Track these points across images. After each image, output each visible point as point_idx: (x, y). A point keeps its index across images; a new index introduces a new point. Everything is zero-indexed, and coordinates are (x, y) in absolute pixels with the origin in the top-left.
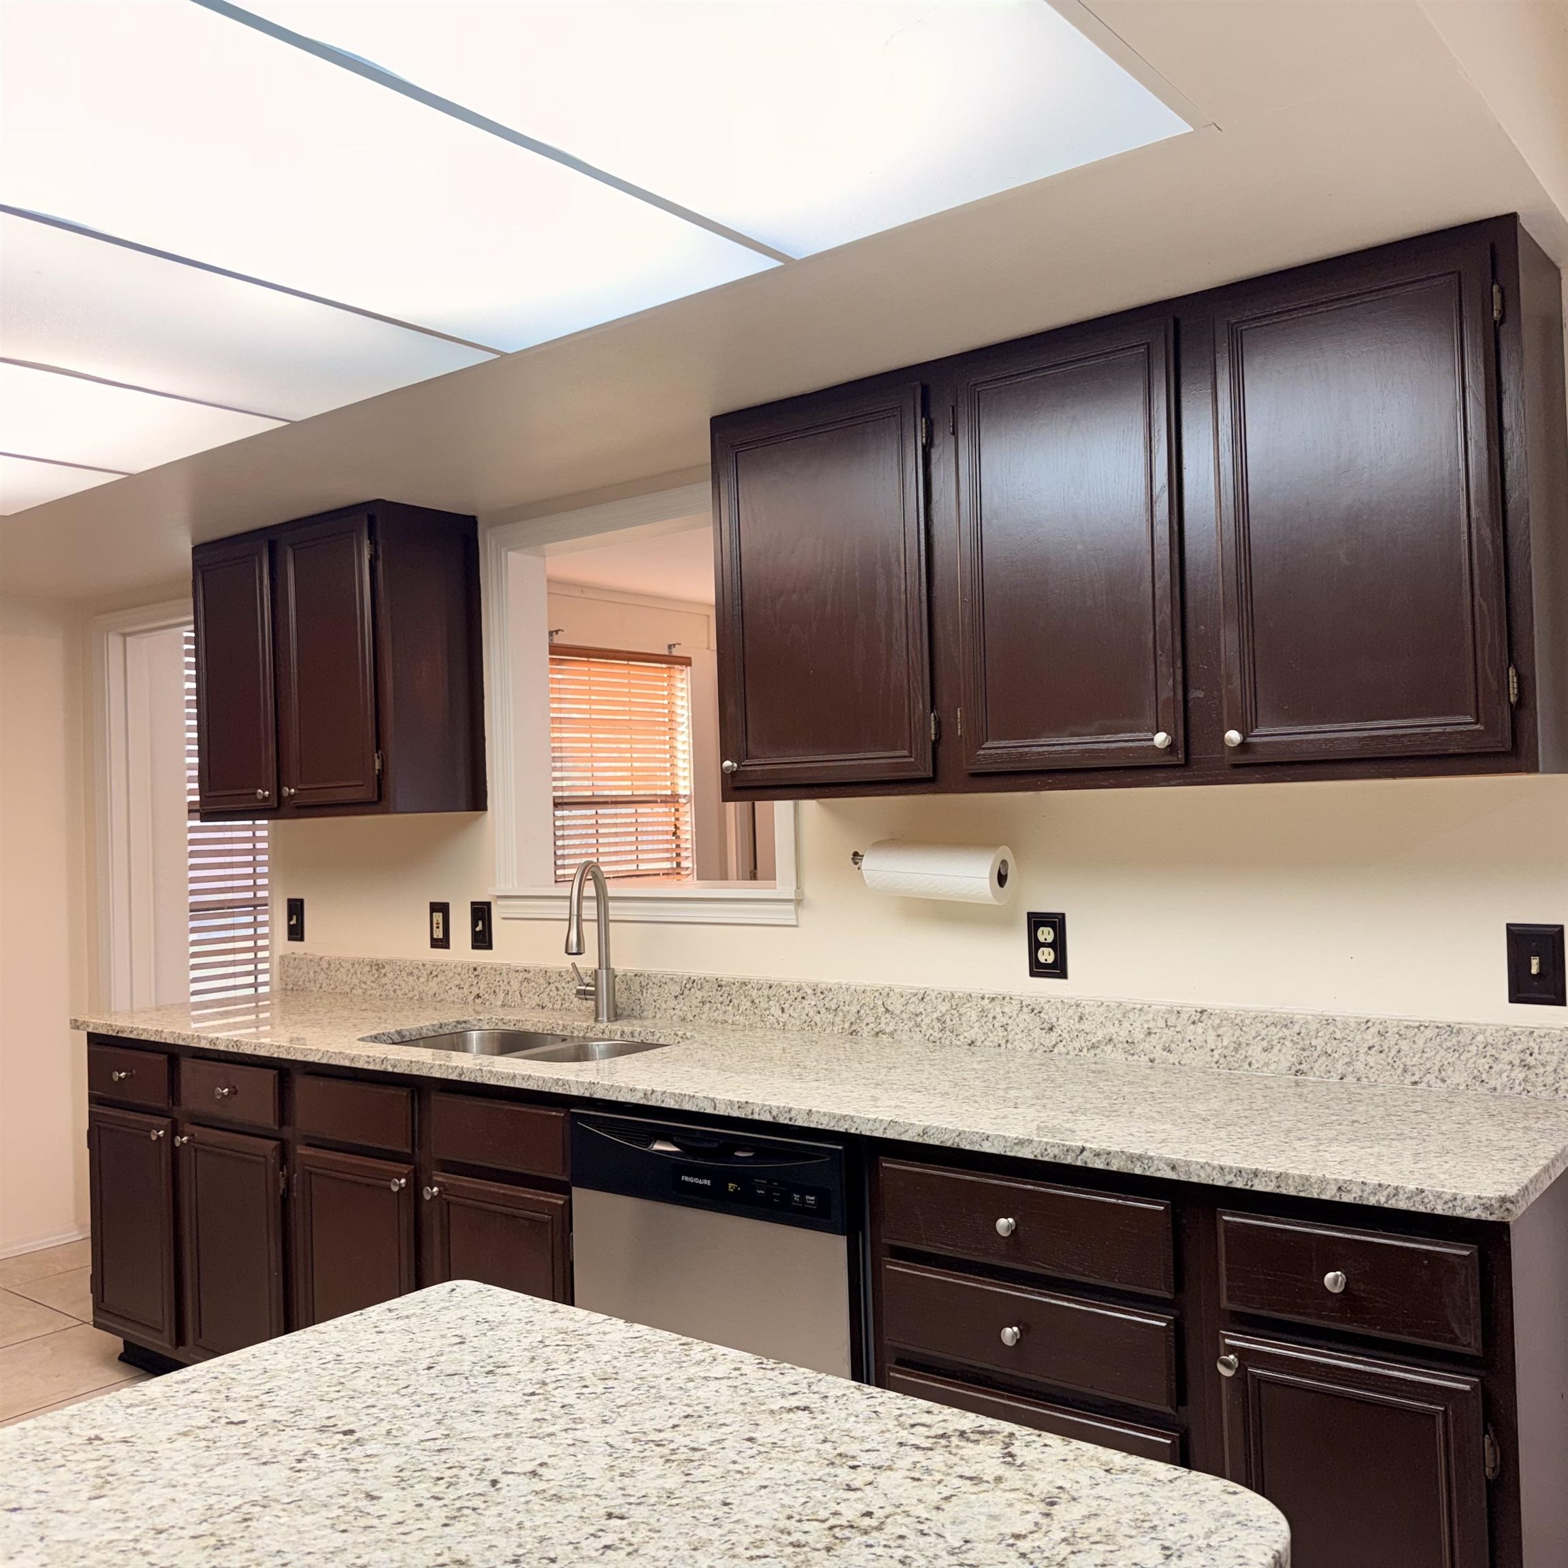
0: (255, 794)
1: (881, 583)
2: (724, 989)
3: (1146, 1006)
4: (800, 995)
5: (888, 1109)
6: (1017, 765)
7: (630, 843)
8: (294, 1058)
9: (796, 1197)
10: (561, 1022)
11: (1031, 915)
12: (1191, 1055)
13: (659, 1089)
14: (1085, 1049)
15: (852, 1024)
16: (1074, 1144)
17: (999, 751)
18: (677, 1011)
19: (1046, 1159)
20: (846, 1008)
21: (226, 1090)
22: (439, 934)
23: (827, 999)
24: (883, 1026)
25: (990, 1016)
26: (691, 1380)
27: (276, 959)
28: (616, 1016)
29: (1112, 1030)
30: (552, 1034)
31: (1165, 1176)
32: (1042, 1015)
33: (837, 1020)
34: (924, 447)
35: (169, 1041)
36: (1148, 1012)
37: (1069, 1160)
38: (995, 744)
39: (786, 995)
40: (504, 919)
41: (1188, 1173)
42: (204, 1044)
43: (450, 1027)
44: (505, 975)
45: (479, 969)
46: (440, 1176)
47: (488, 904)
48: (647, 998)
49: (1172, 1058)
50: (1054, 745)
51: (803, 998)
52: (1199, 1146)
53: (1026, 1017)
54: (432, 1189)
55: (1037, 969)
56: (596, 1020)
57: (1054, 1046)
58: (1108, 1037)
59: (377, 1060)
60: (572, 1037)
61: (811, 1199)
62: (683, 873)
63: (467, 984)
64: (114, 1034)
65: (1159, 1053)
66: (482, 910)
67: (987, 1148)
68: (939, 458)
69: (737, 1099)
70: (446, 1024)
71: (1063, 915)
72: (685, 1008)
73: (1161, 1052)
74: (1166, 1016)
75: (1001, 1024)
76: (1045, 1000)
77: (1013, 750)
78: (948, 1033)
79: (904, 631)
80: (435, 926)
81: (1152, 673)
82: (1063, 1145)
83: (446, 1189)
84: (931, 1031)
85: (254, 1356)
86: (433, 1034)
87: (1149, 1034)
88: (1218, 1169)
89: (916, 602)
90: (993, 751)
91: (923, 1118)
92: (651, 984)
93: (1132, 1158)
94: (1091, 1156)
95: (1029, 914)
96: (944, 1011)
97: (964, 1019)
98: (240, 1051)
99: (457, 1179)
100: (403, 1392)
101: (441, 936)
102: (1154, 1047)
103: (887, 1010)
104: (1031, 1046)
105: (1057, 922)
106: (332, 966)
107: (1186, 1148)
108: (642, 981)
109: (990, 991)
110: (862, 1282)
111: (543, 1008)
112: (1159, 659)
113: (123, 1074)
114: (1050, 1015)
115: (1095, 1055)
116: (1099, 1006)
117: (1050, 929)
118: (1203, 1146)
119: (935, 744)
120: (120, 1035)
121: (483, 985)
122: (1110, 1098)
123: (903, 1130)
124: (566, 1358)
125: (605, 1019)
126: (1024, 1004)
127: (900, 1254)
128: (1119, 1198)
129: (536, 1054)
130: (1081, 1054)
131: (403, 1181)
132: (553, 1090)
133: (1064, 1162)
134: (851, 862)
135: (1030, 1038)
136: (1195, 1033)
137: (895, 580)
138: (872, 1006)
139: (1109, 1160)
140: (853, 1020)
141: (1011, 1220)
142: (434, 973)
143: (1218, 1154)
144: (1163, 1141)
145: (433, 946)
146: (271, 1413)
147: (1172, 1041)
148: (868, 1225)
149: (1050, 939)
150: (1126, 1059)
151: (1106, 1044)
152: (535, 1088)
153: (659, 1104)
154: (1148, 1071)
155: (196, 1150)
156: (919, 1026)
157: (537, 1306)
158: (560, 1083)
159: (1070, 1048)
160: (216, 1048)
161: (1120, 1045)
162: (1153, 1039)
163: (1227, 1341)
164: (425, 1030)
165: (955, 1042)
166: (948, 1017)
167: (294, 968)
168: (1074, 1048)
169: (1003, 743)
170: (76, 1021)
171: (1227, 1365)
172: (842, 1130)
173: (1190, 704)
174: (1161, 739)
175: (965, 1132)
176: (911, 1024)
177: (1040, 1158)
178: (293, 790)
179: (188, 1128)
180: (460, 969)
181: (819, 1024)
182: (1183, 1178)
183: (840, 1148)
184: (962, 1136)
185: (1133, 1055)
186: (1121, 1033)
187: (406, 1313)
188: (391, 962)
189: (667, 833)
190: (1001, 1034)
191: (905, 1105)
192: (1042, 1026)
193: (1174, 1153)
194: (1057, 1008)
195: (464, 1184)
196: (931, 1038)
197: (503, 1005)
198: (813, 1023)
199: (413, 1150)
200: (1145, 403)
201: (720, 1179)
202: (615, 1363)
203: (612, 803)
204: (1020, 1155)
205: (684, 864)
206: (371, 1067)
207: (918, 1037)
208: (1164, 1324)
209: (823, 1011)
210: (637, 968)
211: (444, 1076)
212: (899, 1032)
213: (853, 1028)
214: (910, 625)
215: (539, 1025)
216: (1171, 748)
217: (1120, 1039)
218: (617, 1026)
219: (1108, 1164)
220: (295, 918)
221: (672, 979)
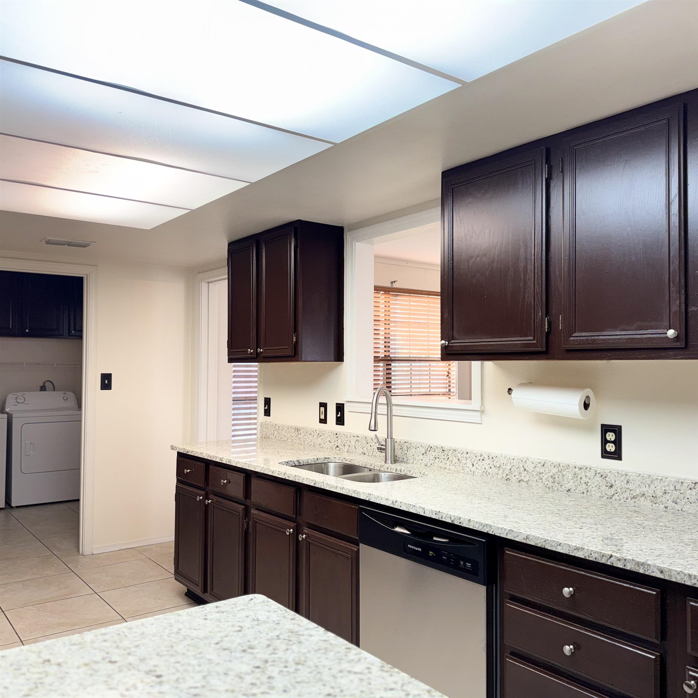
0: (247, 351)
1: (522, 251)
2: (445, 452)
3: (664, 478)
4: (482, 458)
5: (511, 523)
6: (591, 346)
7: (427, 379)
8: (251, 469)
9: (462, 563)
10: (369, 462)
11: (603, 426)
12: (688, 506)
13: (399, 500)
14: (630, 499)
15: (507, 475)
16: (607, 553)
17: (581, 338)
18: (423, 461)
19: (591, 559)
20: (504, 467)
21: (226, 481)
22: (323, 417)
23: (495, 462)
24: (523, 478)
25: (579, 477)
26: (341, 671)
27: (259, 424)
28: (395, 460)
29: (644, 489)
30: (365, 467)
31: (657, 576)
32: (607, 479)
33: (500, 472)
34: (546, 180)
35: (206, 458)
36: (665, 481)
37: (603, 561)
38: (580, 334)
39: (475, 458)
40: (349, 412)
41: (670, 576)
42: (218, 460)
43: (322, 460)
44: (349, 437)
45: (338, 434)
46: (306, 530)
47: (343, 405)
48: (410, 454)
49: (677, 507)
50: (612, 335)
51: (483, 460)
52: (679, 560)
53: (598, 479)
54: (302, 536)
55: (605, 454)
56: (386, 462)
57: (613, 495)
58: (642, 493)
59: (282, 474)
60: (374, 469)
61: (469, 565)
62: (452, 394)
63: (333, 441)
64: (186, 453)
65: (670, 504)
66: (340, 407)
67: (559, 550)
68: (555, 185)
69: (435, 510)
70: (320, 459)
71: (621, 427)
72: (427, 460)
73: (671, 503)
74: (675, 484)
75: (584, 482)
76: (608, 471)
77: (589, 338)
78: (556, 484)
79: (533, 276)
80: (321, 413)
81: (667, 296)
82: (601, 553)
83: (309, 536)
84: (548, 483)
85: (143, 624)
86: (314, 463)
87: (665, 493)
88: (688, 575)
89: (540, 260)
90: (578, 338)
91: (527, 529)
92: (412, 447)
93: (638, 564)
94: (616, 560)
95: (602, 425)
96: (554, 473)
97: (565, 477)
98: (231, 464)
99: (315, 533)
100: (198, 656)
101: (323, 418)
102: (668, 500)
103: (525, 470)
104: (600, 495)
105: (617, 430)
106: (280, 428)
107: (671, 561)
108: (407, 446)
109: (580, 463)
110: (494, 610)
111: (364, 454)
112: (672, 289)
113: (188, 471)
114: (611, 479)
115: (635, 502)
116: (638, 476)
117: (613, 434)
118: (682, 561)
119: (548, 334)
120: (188, 453)
121: (339, 442)
122: (636, 527)
123: (516, 535)
124: (284, 647)
125: (390, 462)
126: (597, 472)
127: (514, 599)
128: (631, 585)
129: (349, 477)
130: (628, 501)
131: (291, 530)
132: (353, 496)
133: (600, 562)
134: (507, 393)
135: (600, 491)
136: (691, 494)
137: (529, 249)
138: (517, 467)
139: (625, 563)
140: (508, 473)
141: (571, 589)
142: (320, 435)
143: (689, 567)
144: (659, 555)
145: (320, 422)
146: (131, 659)
147: (678, 498)
148: (499, 581)
149: (613, 439)
150: (652, 505)
151: (641, 497)
152: (345, 494)
153: (399, 508)
154: (664, 513)
155: (214, 506)
156: (541, 479)
157: (286, 614)
158: (356, 492)
159: (621, 497)
160: (222, 462)
161: (649, 498)
162: (667, 496)
163: (691, 673)
164: (310, 460)
165: (560, 489)
166: (556, 476)
167: (266, 428)
168: (624, 498)
169: (584, 334)
170: (172, 446)
171: (690, 686)
172: (485, 531)
173: (690, 314)
174: (671, 333)
175: (548, 540)
176: (537, 478)
177: (587, 558)
178: (262, 350)
179: (211, 496)
180: (330, 434)
181: (491, 474)
182: (667, 578)
183: (484, 540)
184: (547, 542)
185: (656, 503)
186: (649, 491)
187: (223, 610)
188: (303, 428)
189: (444, 375)
190: (584, 487)
191: (521, 522)
192: (606, 485)
193: (663, 563)
194: (615, 476)
195: (316, 535)
196: (548, 486)
197: (348, 452)
198: (487, 473)
199: (296, 516)
200: (666, 151)
201: (426, 548)
202: (308, 655)
203: (418, 360)
204: (577, 555)
205: (452, 390)
206: (280, 476)
207: (540, 484)
208: (654, 657)
209: (493, 467)
210: (406, 439)
211: (308, 484)
212: (531, 481)
213: (508, 477)
214: (536, 271)
215: (360, 462)
216: (677, 338)
217: (649, 495)
218: (394, 466)
219: (625, 566)
220: (267, 406)
221: (421, 445)
